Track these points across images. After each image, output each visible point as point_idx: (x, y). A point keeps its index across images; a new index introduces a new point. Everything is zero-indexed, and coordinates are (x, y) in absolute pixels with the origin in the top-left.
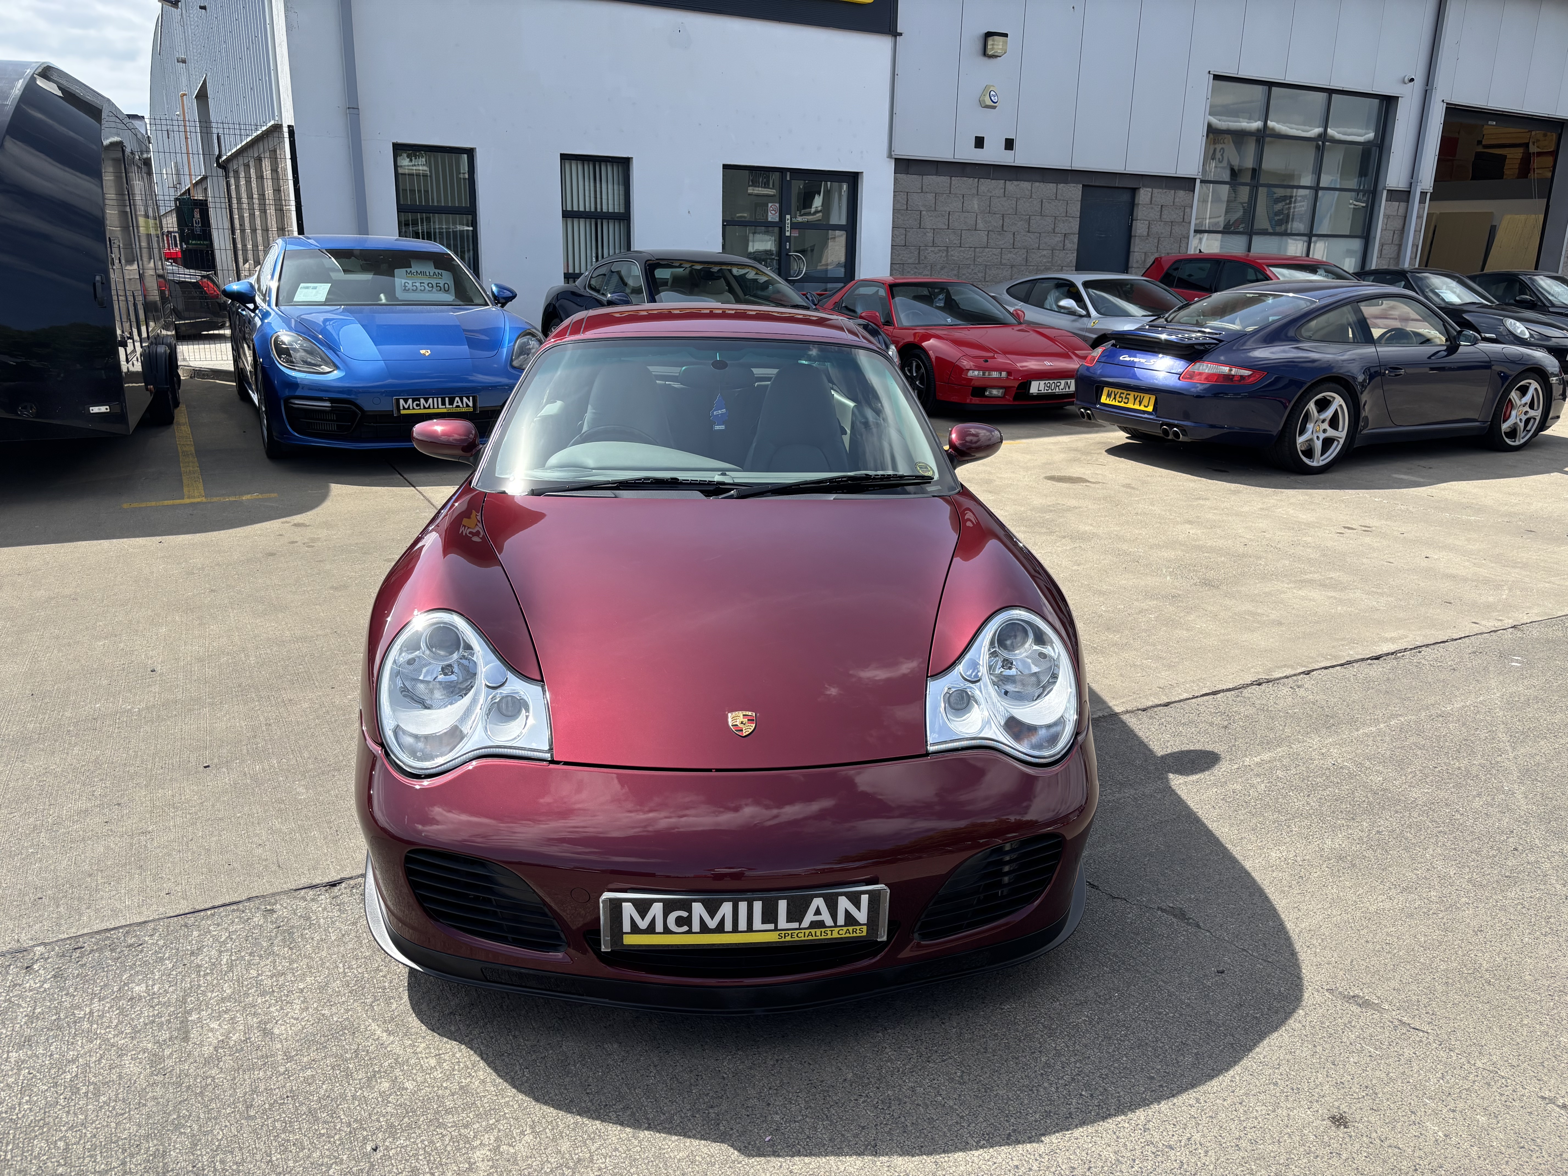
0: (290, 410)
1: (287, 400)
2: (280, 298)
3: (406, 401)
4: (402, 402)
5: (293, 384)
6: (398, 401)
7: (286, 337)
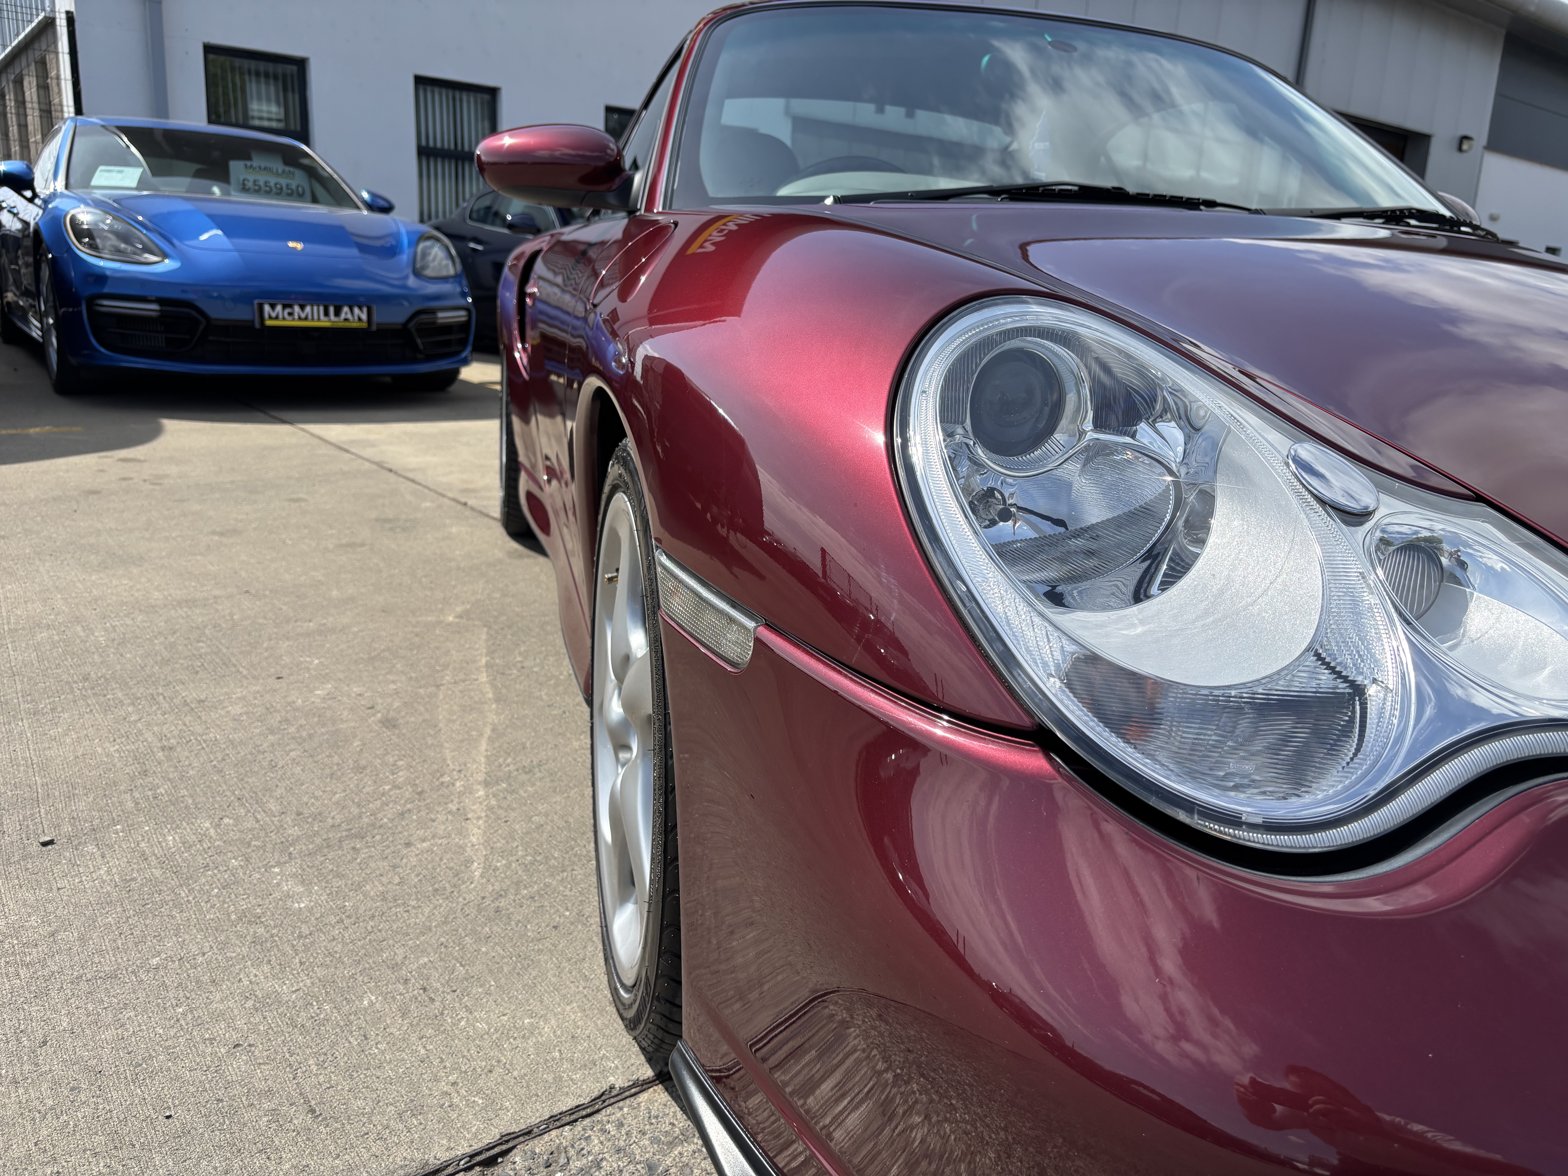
0: (96, 316)
1: (91, 301)
2: (72, 180)
3: (273, 306)
4: (267, 308)
5: (100, 278)
6: (261, 307)
7: (86, 216)
